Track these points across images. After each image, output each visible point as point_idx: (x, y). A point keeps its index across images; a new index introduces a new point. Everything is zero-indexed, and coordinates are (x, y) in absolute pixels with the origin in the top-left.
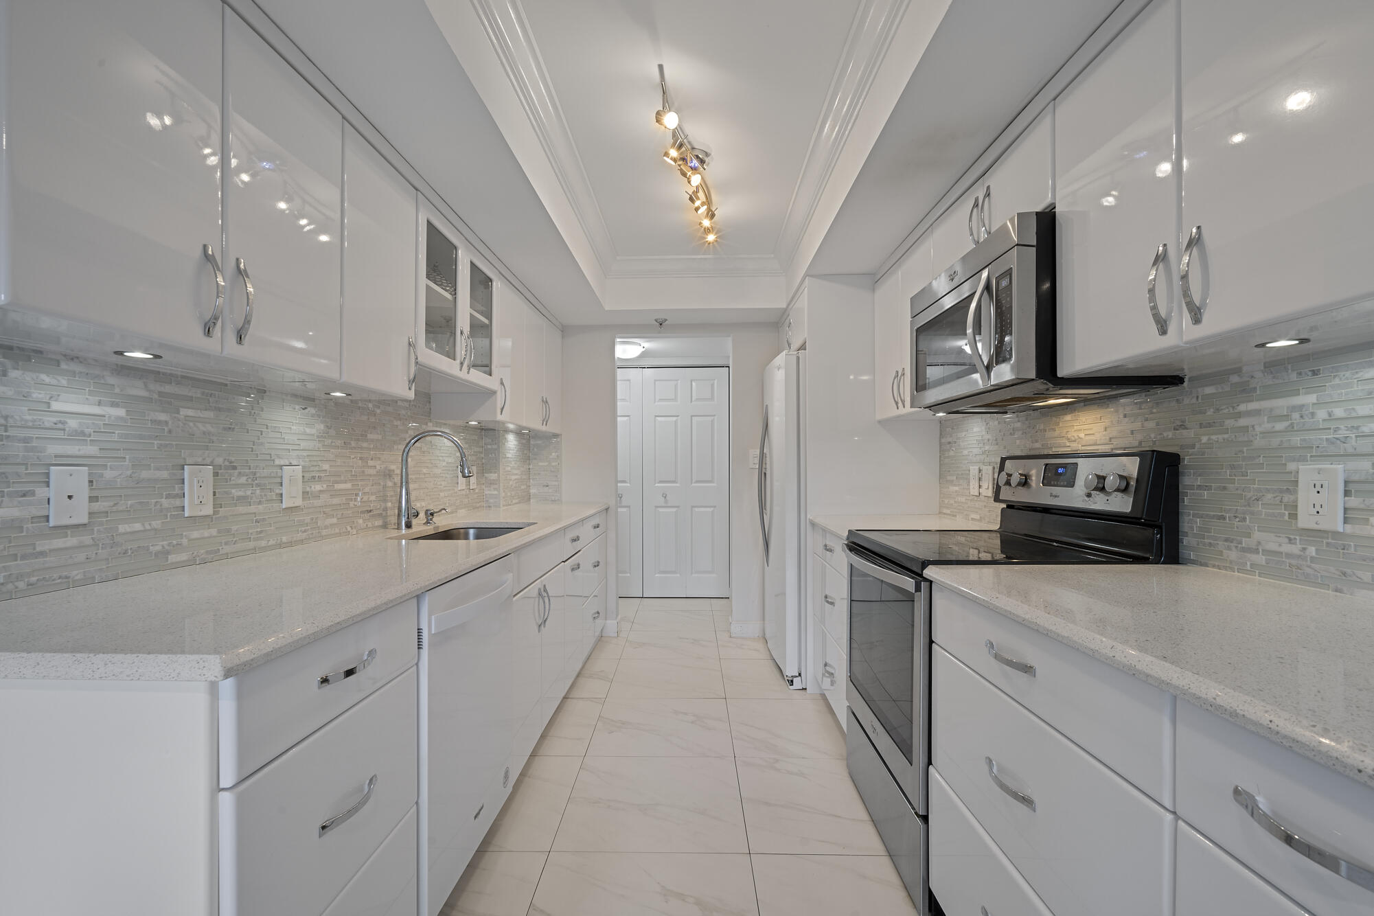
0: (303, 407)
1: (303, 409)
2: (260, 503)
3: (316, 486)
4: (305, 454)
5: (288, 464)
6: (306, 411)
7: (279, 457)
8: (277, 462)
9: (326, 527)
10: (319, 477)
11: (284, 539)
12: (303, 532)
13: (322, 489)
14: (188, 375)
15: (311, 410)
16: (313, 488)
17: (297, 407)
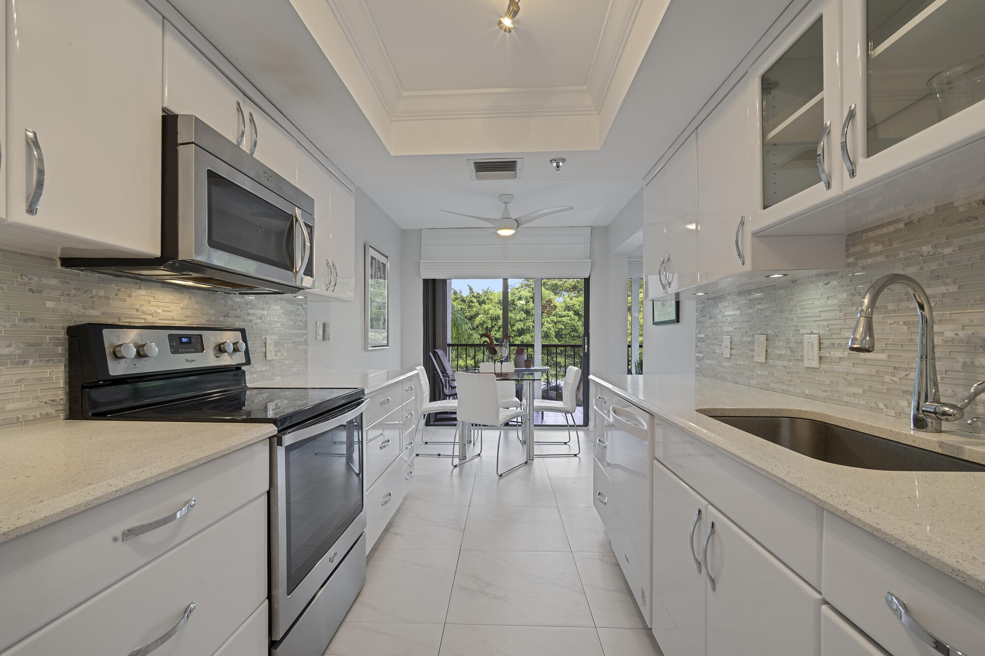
0: (826, 283)
1: (826, 284)
2: (790, 360)
3: (835, 353)
4: (825, 323)
5: (809, 332)
6: (829, 285)
7: (803, 327)
8: (802, 331)
9: (848, 394)
10: (839, 344)
11: (807, 392)
12: (823, 391)
13: (842, 356)
14: (750, 288)
15: (834, 283)
16: (832, 353)
17: (820, 284)
